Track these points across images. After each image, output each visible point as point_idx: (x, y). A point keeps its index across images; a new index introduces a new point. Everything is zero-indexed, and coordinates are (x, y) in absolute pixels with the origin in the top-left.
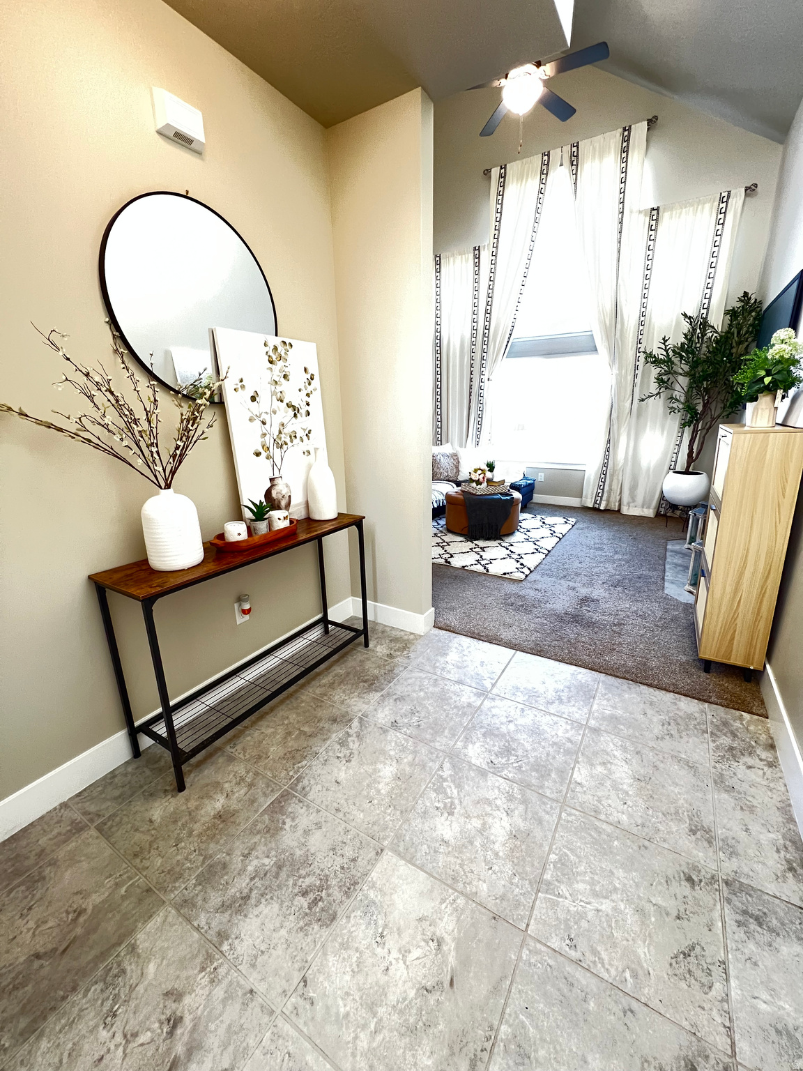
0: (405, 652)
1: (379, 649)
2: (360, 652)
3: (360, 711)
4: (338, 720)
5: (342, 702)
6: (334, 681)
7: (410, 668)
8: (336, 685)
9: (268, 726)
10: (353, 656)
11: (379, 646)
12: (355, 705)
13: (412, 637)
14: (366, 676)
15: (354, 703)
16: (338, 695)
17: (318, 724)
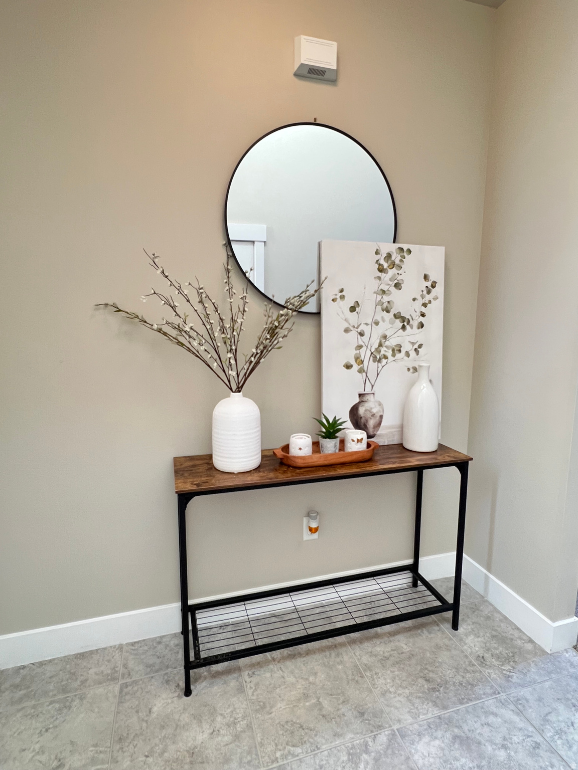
0: (507, 667)
1: (470, 640)
2: (443, 632)
3: (399, 721)
4: (366, 716)
5: (383, 694)
6: (391, 655)
7: (503, 696)
8: (389, 662)
9: (292, 672)
10: (430, 633)
11: (472, 637)
12: (396, 708)
13: (529, 646)
14: (433, 672)
15: (398, 705)
16: (385, 680)
17: (341, 706)
